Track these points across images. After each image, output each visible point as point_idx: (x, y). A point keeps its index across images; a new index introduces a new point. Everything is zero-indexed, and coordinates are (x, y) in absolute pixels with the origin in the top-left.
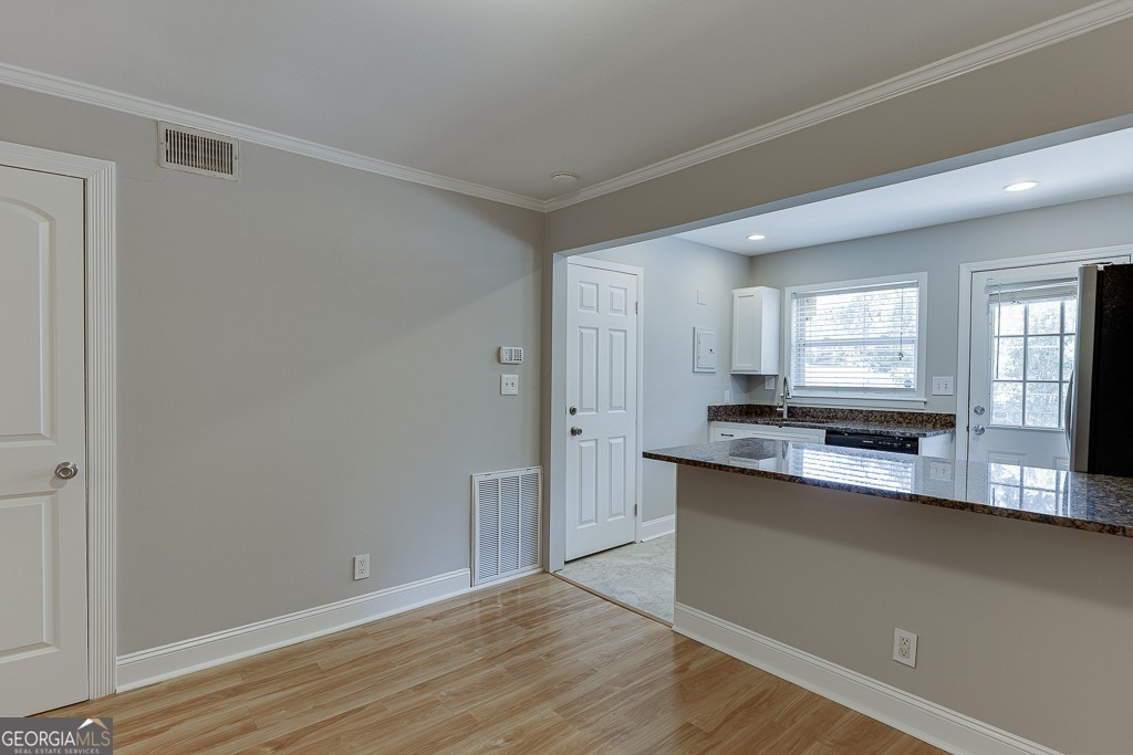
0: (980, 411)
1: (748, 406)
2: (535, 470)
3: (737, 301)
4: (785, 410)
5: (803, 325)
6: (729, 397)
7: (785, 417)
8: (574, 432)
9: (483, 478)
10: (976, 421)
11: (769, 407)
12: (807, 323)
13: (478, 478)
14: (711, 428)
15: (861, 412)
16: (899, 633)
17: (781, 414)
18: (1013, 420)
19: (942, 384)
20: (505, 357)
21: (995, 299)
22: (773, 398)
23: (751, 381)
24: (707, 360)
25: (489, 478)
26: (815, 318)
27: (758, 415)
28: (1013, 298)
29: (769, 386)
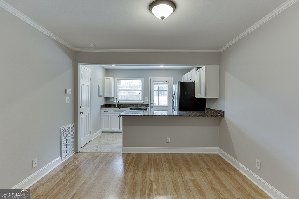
0: (152, 103)
1: (107, 104)
2: (73, 124)
3: (106, 80)
4: (116, 105)
5: (118, 86)
6: (103, 103)
7: (116, 106)
8: (81, 113)
9: (63, 128)
10: (152, 105)
11: (112, 105)
12: (119, 86)
13: (62, 128)
14: (102, 110)
15: (132, 105)
16: (167, 138)
17: (115, 106)
18: (157, 105)
19: (146, 99)
20: (68, 92)
21: (155, 84)
22: (112, 102)
23: (107, 99)
24: (101, 94)
25: (64, 128)
26: (121, 85)
27: (109, 106)
28: (157, 84)
29: (112, 100)
